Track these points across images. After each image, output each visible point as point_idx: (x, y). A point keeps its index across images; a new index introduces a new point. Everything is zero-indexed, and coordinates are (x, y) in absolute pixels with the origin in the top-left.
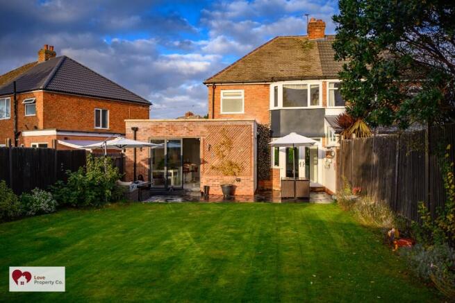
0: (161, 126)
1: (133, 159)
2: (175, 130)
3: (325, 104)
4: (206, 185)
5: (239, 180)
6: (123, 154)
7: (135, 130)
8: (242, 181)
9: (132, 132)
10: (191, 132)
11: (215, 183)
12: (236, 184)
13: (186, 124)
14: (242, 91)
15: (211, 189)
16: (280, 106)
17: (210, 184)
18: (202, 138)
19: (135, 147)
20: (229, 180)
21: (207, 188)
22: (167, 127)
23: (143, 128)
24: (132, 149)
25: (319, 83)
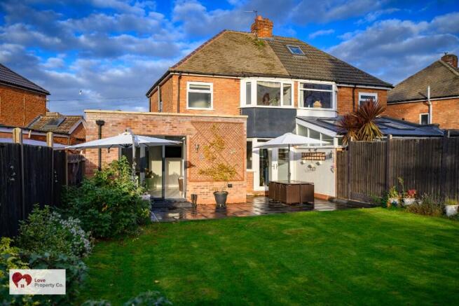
0: (136, 120)
1: (97, 164)
2: (155, 126)
3: (296, 105)
4: (192, 193)
5: (230, 186)
6: (82, 157)
7: (101, 123)
8: (234, 187)
9: (96, 127)
10: (175, 129)
11: (203, 191)
12: (228, 190)
13: (169, 119)
14: (211, 85)
15: (199, 197)
16: (254, 104)
17: (197, 192)
18: (188, 137)
19: (100, 148)
20: (220, 186)
21: (194, 197)
22: (144, 122)
23: (112, 121)
24: (97, 151)
25: (291, 82)
